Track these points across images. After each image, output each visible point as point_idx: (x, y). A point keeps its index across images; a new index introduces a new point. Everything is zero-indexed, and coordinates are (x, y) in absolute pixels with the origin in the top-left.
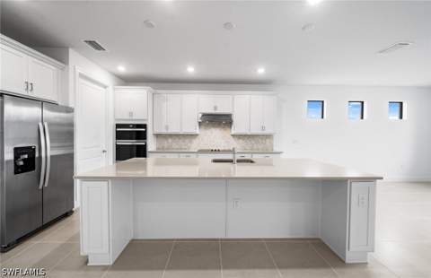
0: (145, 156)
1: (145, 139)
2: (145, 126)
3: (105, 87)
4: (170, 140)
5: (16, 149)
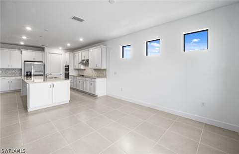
1: (69, 70)
2: (68, 66)
5: (27, 72)
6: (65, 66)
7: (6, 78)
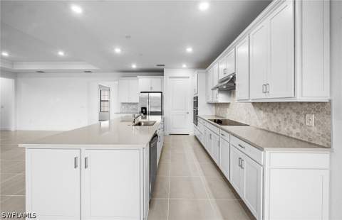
1: (197, 107)
2: (197, 98)
3: (188, 77)
4: (219, 109)
6: (194, 98)
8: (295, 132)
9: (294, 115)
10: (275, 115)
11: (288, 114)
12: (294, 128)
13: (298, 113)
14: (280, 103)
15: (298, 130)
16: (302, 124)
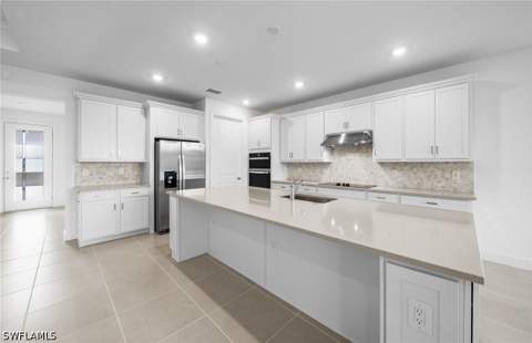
0: (269, 186)
1: (269, 167)
2: (268, 155)
3: (240, 121)
4: (300, 170)
5: (166, 173)
6: (251, 155)
7: (104, 194)
8: (440, 185)
9: (439, 173)
10: (415, 173)
11: (432, 171)
12: (440, 182)
13: (444, 171)
14: (422, 163)
15: (443, 184)
16: (447, 179)
